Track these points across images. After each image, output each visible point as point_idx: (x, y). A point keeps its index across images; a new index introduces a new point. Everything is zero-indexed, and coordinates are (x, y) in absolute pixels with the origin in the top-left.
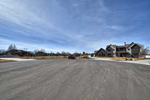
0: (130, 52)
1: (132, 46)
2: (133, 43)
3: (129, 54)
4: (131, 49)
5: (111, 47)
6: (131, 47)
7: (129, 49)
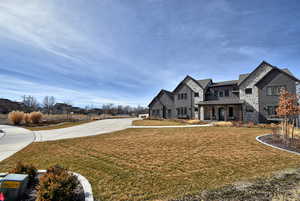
0: (252, 100)
1: (262, 75)
2: (264, 64)
3: (252, 110)
4: (255, 90)
5: (190, 84)
6: (257, 79)
7: (249, 91)
